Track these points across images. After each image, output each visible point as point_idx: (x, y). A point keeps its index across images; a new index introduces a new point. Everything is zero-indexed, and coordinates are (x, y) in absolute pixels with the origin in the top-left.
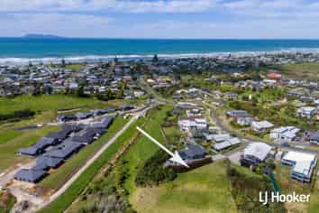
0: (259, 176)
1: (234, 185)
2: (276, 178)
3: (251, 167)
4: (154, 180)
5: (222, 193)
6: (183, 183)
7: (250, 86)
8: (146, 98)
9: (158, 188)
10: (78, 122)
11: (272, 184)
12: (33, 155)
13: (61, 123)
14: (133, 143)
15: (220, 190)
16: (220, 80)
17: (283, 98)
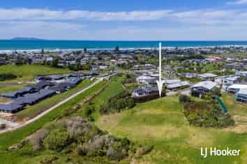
0: (207, 101)
1: (186, 108)
2: (223, 101)
3: (200, 96)
4: (117, 109)
5: (176, 114)
6: (142, 109)
7: (195, 63)
8: (110, 70)
9: (119, 114)
10: (52, 81)
11: (219, 105)
12: (13, 97)
13: (38, 81)
14: (98, 94)
15: (174, 113)
16: (170, 60)
17: (223, 68)
